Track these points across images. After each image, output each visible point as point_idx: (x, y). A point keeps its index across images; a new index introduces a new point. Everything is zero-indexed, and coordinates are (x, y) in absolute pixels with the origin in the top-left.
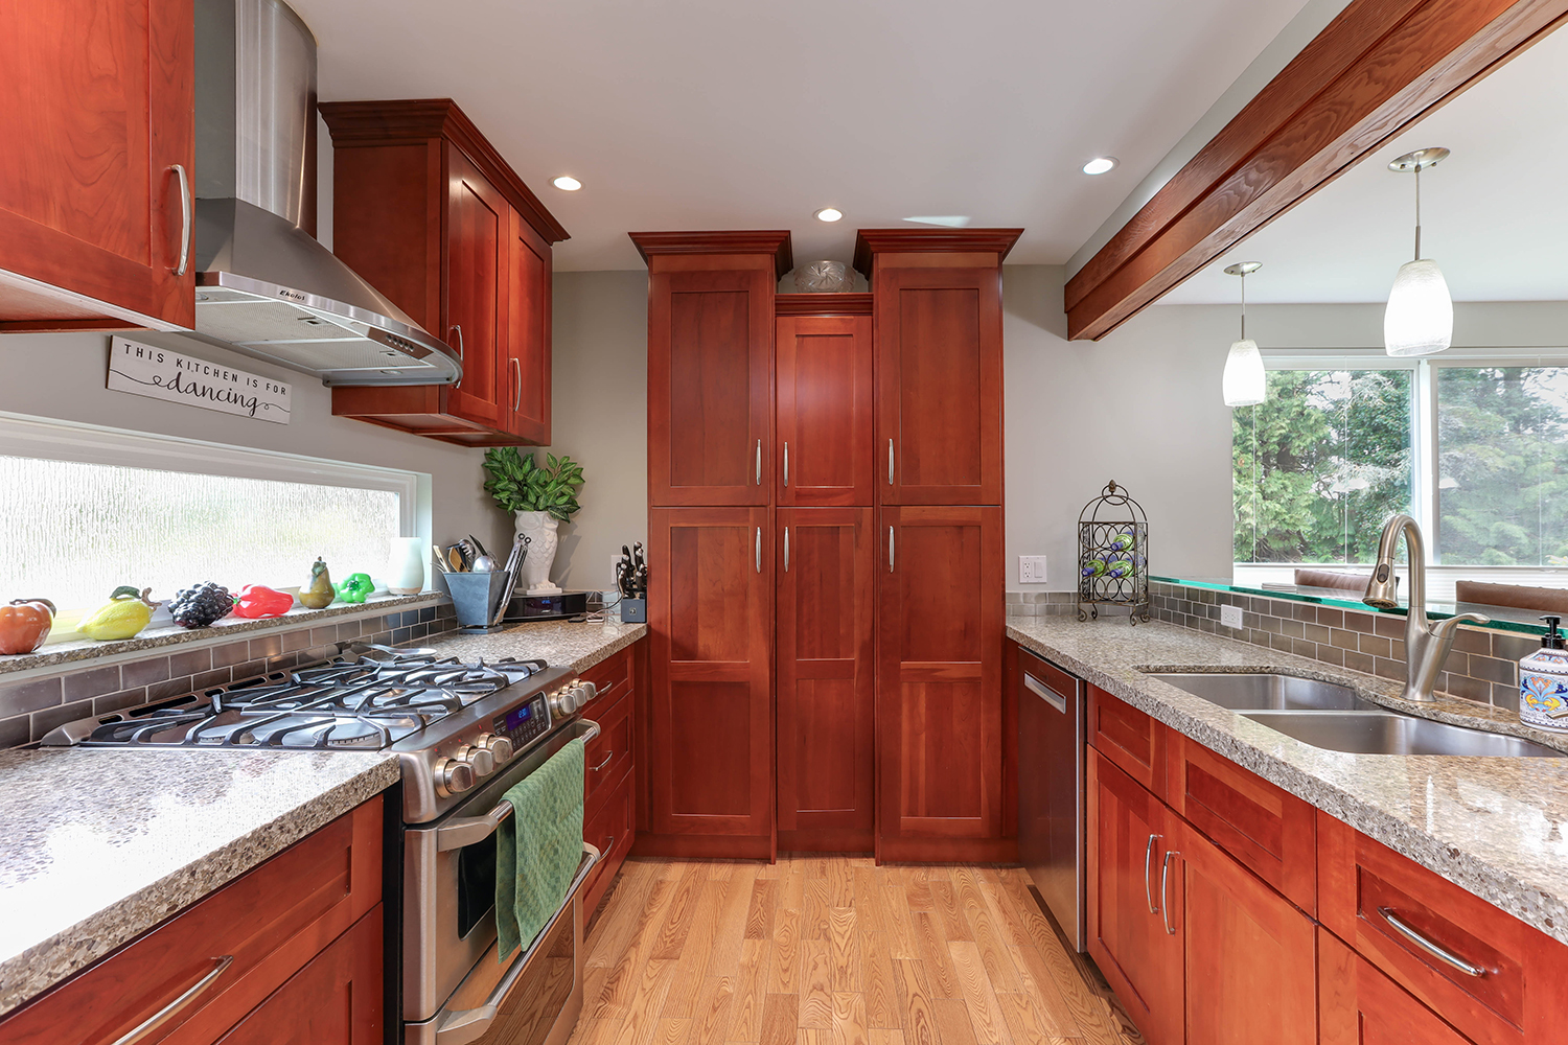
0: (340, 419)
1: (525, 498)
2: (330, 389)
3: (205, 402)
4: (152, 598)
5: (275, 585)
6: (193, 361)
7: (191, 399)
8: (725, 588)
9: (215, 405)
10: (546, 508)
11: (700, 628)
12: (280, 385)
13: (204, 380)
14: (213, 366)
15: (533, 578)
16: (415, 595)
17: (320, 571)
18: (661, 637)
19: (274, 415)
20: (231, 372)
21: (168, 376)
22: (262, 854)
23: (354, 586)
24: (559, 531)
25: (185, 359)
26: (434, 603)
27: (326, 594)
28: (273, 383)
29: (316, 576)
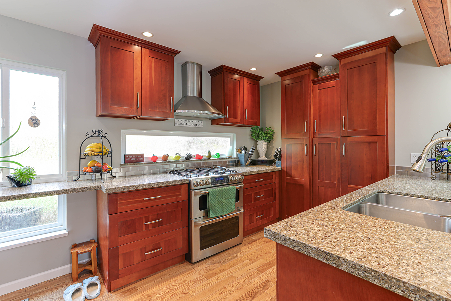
0: (213, 125)
1: (259, 137)
2: (211, 120)
3: (188, 126)
4: (181, 155)
5: (200, 155)
6: (186, 120)
7: (186, 126)
8: (299, 160)
9: (190, 126)
10: (263, 140)
11: (293, 170)
12: (201, 121)
13: (188, 123)
14: (189, 120)
15: (261, 155)
16: (230, 158)
17: (209, 152)
18: (284, 171)
19: (200, 126)
20: (192, 121)
21: (183, 123)
22: (164, 185)
23: (216, 155)
24: (267, 145)
25: (185, 120)
26: (236, 159)
27: (210, 156)
28: (199, 121)
29: (208, 153)
